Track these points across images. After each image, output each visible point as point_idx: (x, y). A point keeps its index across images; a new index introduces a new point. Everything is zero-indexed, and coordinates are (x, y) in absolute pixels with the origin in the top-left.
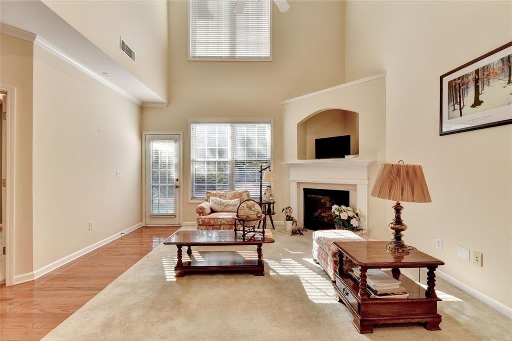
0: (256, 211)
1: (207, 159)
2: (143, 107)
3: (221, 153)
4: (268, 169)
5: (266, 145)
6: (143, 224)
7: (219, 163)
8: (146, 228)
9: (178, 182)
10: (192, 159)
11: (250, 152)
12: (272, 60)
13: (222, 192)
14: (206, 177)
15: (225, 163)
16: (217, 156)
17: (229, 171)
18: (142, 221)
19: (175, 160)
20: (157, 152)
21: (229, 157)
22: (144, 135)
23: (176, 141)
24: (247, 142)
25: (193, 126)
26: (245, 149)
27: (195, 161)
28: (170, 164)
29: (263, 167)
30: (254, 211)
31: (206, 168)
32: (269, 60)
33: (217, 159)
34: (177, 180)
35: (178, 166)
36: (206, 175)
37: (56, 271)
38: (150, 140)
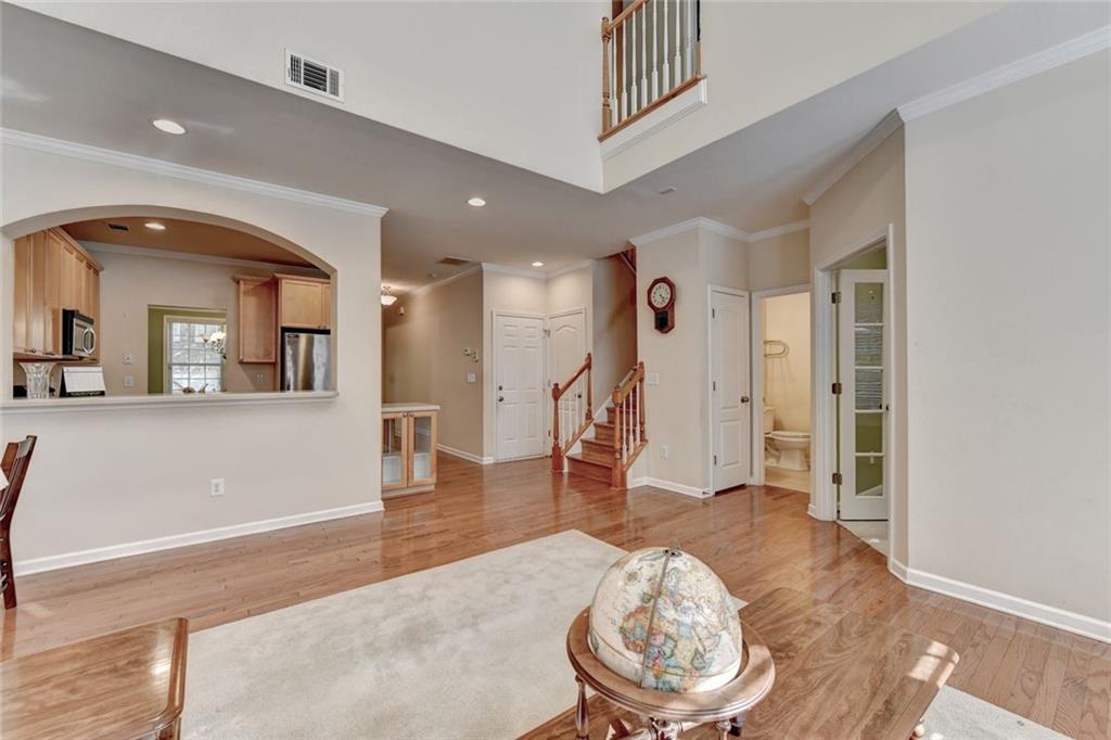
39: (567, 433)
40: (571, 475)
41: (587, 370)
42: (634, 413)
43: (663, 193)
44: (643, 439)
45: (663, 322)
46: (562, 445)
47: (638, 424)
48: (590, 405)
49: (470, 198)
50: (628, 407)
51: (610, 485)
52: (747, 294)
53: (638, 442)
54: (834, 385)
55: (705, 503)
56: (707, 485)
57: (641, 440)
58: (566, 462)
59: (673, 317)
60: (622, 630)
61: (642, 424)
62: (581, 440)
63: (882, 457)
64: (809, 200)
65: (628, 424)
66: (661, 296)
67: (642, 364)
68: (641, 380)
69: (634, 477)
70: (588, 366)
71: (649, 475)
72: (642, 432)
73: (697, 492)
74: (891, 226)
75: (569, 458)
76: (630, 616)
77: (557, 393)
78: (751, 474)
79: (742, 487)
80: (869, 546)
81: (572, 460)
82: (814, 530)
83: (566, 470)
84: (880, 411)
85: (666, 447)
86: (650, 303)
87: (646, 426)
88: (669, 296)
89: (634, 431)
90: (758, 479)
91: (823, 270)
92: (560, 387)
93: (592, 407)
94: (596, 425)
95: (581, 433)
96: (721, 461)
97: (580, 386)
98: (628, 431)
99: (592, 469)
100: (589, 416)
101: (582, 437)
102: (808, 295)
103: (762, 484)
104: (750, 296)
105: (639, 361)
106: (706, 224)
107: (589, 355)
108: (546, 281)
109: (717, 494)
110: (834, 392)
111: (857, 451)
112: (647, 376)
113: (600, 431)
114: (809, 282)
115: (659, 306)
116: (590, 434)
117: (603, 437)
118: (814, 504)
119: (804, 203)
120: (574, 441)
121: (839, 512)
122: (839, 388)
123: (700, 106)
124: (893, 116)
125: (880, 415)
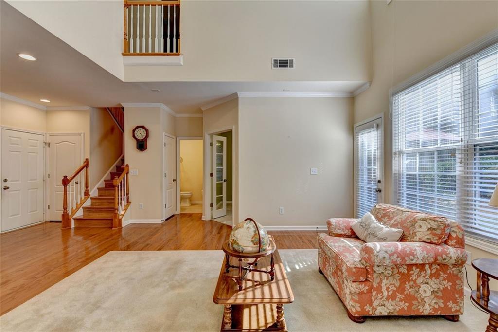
1: (420, 147)
2: (352, 98)
7: (439, 153)
9: (380, 185)
10: (394, 151)
14: (417, 180)
23: (378, 128)
25: (394, 98)
27: (401, 153)
28: (375, 160)
31: (418, 164)
33: (437, 146)
34: (379, 182)
35: (381, 161)
36: (418, 177)
38: (358, 133)
39: (72, 204)
40: (76, 228)
41: (85, 168)
42: (124, 190)
43: (153, 91)
44: (128, 202)
45: (142, 146)
46: (70, 212)
47: (126, 195)
48: (87, 187)
49: (20, 54)
50: (121, 187)
51: (112, 228)
52: (174, 137)
53: (126, 203)
54: (211, 174)
55: (162, 225)
56: (163, 217)
57: (127, 202)
58: (73, 222)
59: (147, 144)
60: (252, 241)
61: (127, 194)
62: (83, 208)
63: (222, 197)
64: (203, 109)
65: (121, 196)
66: (140, 134)
67: (127, 165)
68: (127, 173)
69: (125, 221)
70: (86, 165)
71: (131, 218)
72: (128, 199)
73: (159, 221)
74: (234, 126)
75: (74, 219)
76: (253, 237)
77: (66, 182)
78: (176, 210)
79: (173, 216)
80: (224, 224)
81: (77, 220)
82: (204, 225)
83: (73, 226)
84: (221, 182)
85: (142, 204)
86: (134, 136)
87: (129, 195)
88: (145, 135)
89: (124, 198)
90: (178, 212)
91: (209, 134)
92: (68, 178)
93: (89, 188)
94: (91, 198)
95: (82, 203)
96: (167, 206)
97: (81, 177)
98: (121, 199)
99: (94, 222)
100: (86, 194)
101: (84, 206)
102: (202, 141)
103: (180, 213)
104: (176, 139)
105: (125, 164)
106: (163, 106)
107: (87, 159)
108: (48, 112)
109: (166, 220)
110: (211, 176)
111: (217, 195)
112: (131, 171)
113: (94, 201)
114: (202, 137)
115: (139, 138)
116: (88, 203)
117: (97, 204)
118: (205, 215)
119: (201, 109)
120: (78, 209)
121: (212, 217)
122: (212, 175)
123: (180, 65)
124: (236, 94)
125: (222, 183)
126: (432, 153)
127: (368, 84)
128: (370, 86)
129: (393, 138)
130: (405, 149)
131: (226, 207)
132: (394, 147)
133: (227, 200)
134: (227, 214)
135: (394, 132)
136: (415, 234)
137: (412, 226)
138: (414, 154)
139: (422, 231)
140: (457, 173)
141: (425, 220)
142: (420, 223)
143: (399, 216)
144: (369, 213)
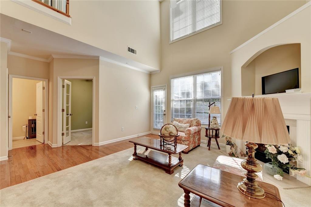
0: (169, 131)
1: (180, 99)
2: (151, 75)
3: (188, 94)
4: (214, 104)
5: (218, 87)
6: (150, 132)
7: (187, 101)
8: (152, 134)
9: (165, 112)
10: (171, 99)
11: (206, 92)
12: (221, 23)
13: (181, 119)
14: (179, 110)
15: (190, 101)
16: (186, 97)
17: (192, 106)
18: (150, 131)
19: (164, 100)
20: (156, 96)
21: (192, 97)
22: (151, 88)
23: (164, 90)
24: (204, 86)
25: (172, 80)
26: (203, 91)
27: (173, 100)
28: (162, 103)
29: (211, 103)
30: (167, 131)
31: (179, 104)
32: (220, 24)
33: (186, 99)
34: (165, 111)
35: (165, 103)
36: (179, 109)
37: (107, 145)
38: (153, 91)
73: (6, 158)
74: (95, 77)
90: (10, 148)
103: (12, 149)
111: (66, 126)
121: (63, 143)
122: (63, 110)
123: (69, 24)
124: (98, 57)
125: (68, 117)
126: (184, 100)
127: (159, 71)
128: (160, 72)
129: (171, 94)
130: (175, 99)
131: (70, 134)
132: (171, 98)
133: (71, 130)
134: (71, 140)
135: (171, 92)
136: (193, 124)
137: (191, 122)
138: (178, 101)
139: (194, 123)
140: (191, 107)
141: (194, 120)
142: (194, 121)
143: (185, 121)
144: (175, 122)
